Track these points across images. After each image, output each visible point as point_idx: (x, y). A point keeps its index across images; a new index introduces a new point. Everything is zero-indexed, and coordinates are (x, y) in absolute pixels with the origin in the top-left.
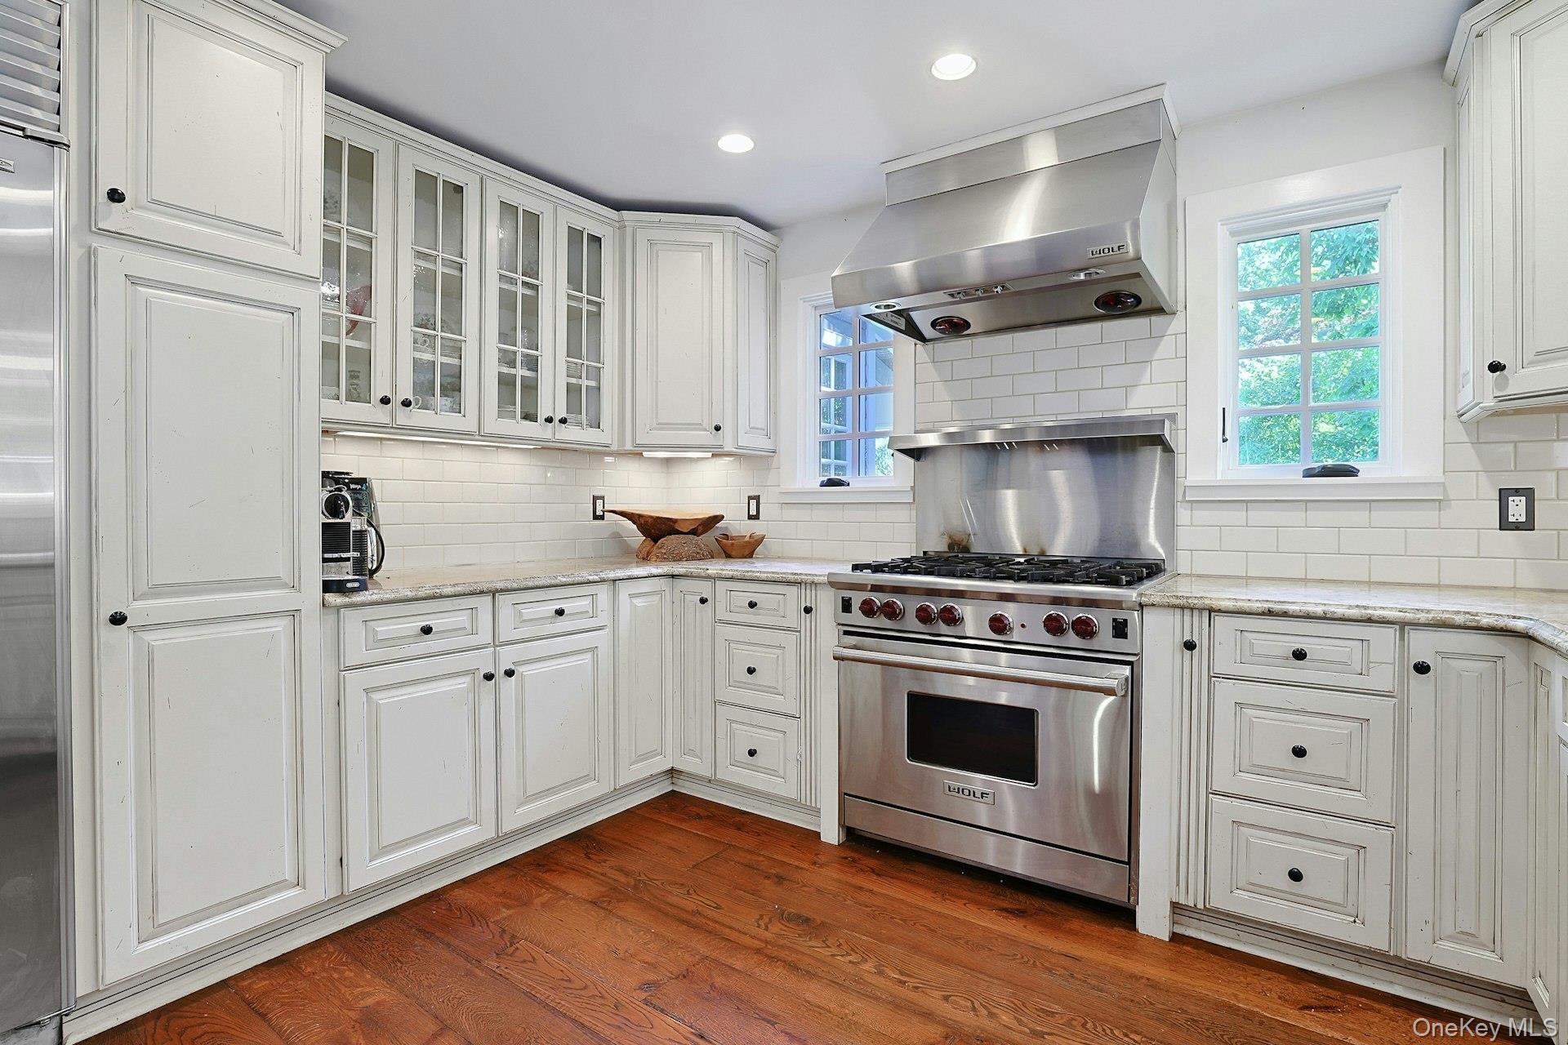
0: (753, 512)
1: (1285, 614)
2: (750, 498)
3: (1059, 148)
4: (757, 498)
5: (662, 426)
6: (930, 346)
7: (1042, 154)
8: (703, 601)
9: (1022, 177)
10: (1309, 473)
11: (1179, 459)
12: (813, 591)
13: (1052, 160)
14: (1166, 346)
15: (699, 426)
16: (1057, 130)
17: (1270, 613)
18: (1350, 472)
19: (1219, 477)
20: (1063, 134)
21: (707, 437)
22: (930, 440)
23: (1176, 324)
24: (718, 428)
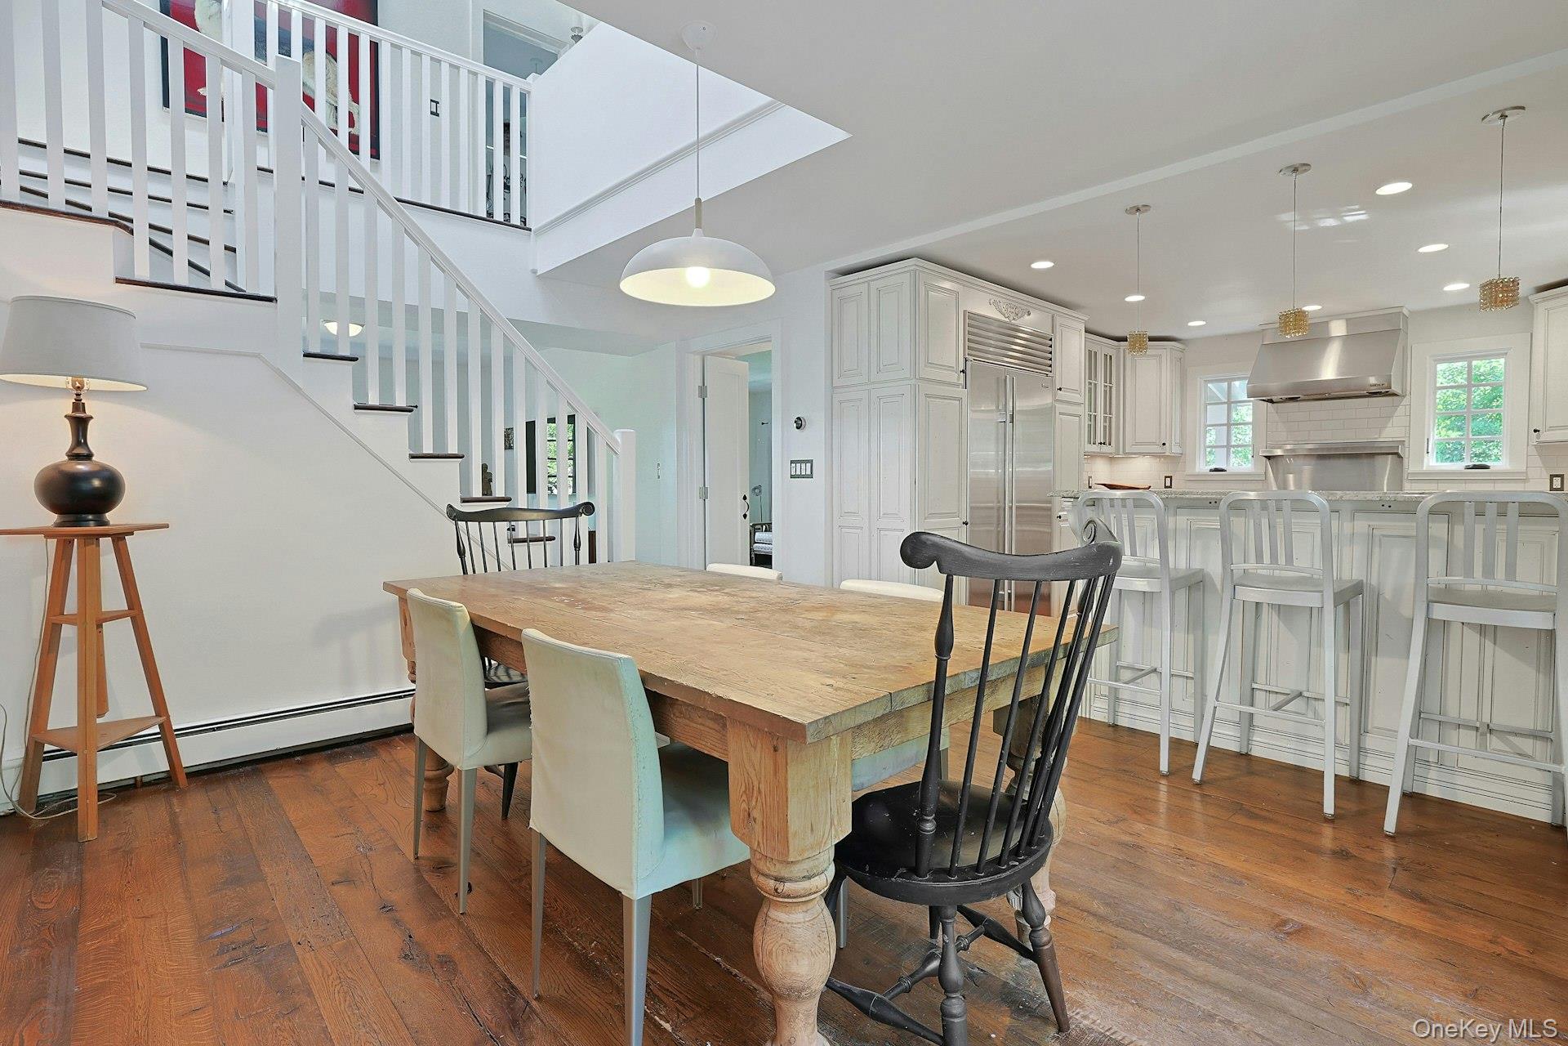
0: (1168, 484)
2: (1166, 477)
3: (1347, 326)
4: (1171, 477)
5: (1137, 444)
6: (1275, 404)
7: (1338, 328)
9: (1327, 340)
10: (1467, 468)
11: (1405, 461)
13: (1343, 333)
14: (1401, 410)
15: (1154, 443)
19: (1424, 469)
20: (1350, 322)
21: (1157, 449)
22: (1279, 452)
23: (1405, 401)
24: (1164, 444)
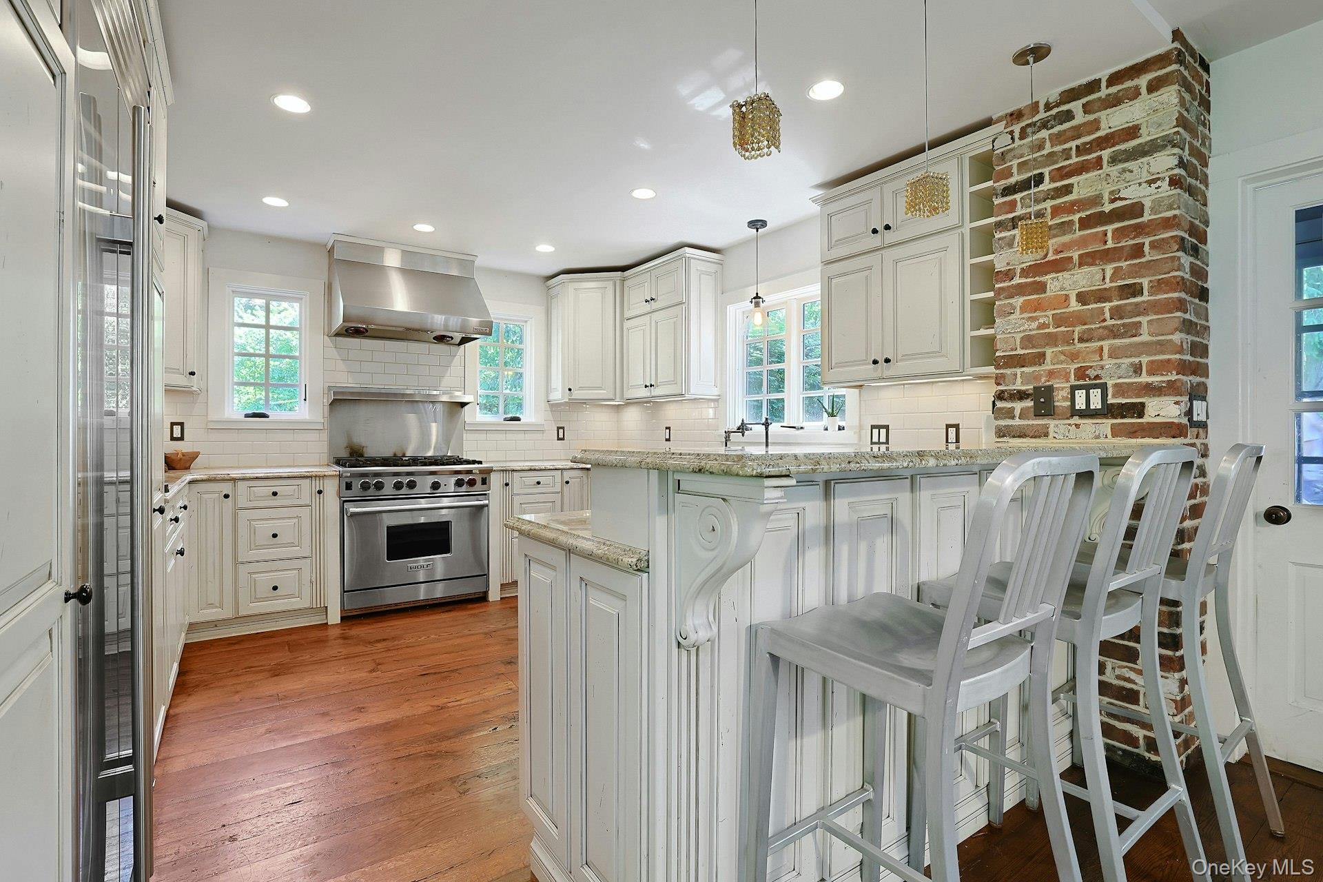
1: (535, 470)
2: (173, 424)
4: (181, 424)
8: (226, 496)
10: (505, 420)
12: (321, 481)
14: (457, 360)
15: (177, 372)
16: (403, 251)
17: (531, 470)
18: (518, 419)
19: (477, 420)
21: (181, 381)
23: (461, 352)
24: (192, 374)
